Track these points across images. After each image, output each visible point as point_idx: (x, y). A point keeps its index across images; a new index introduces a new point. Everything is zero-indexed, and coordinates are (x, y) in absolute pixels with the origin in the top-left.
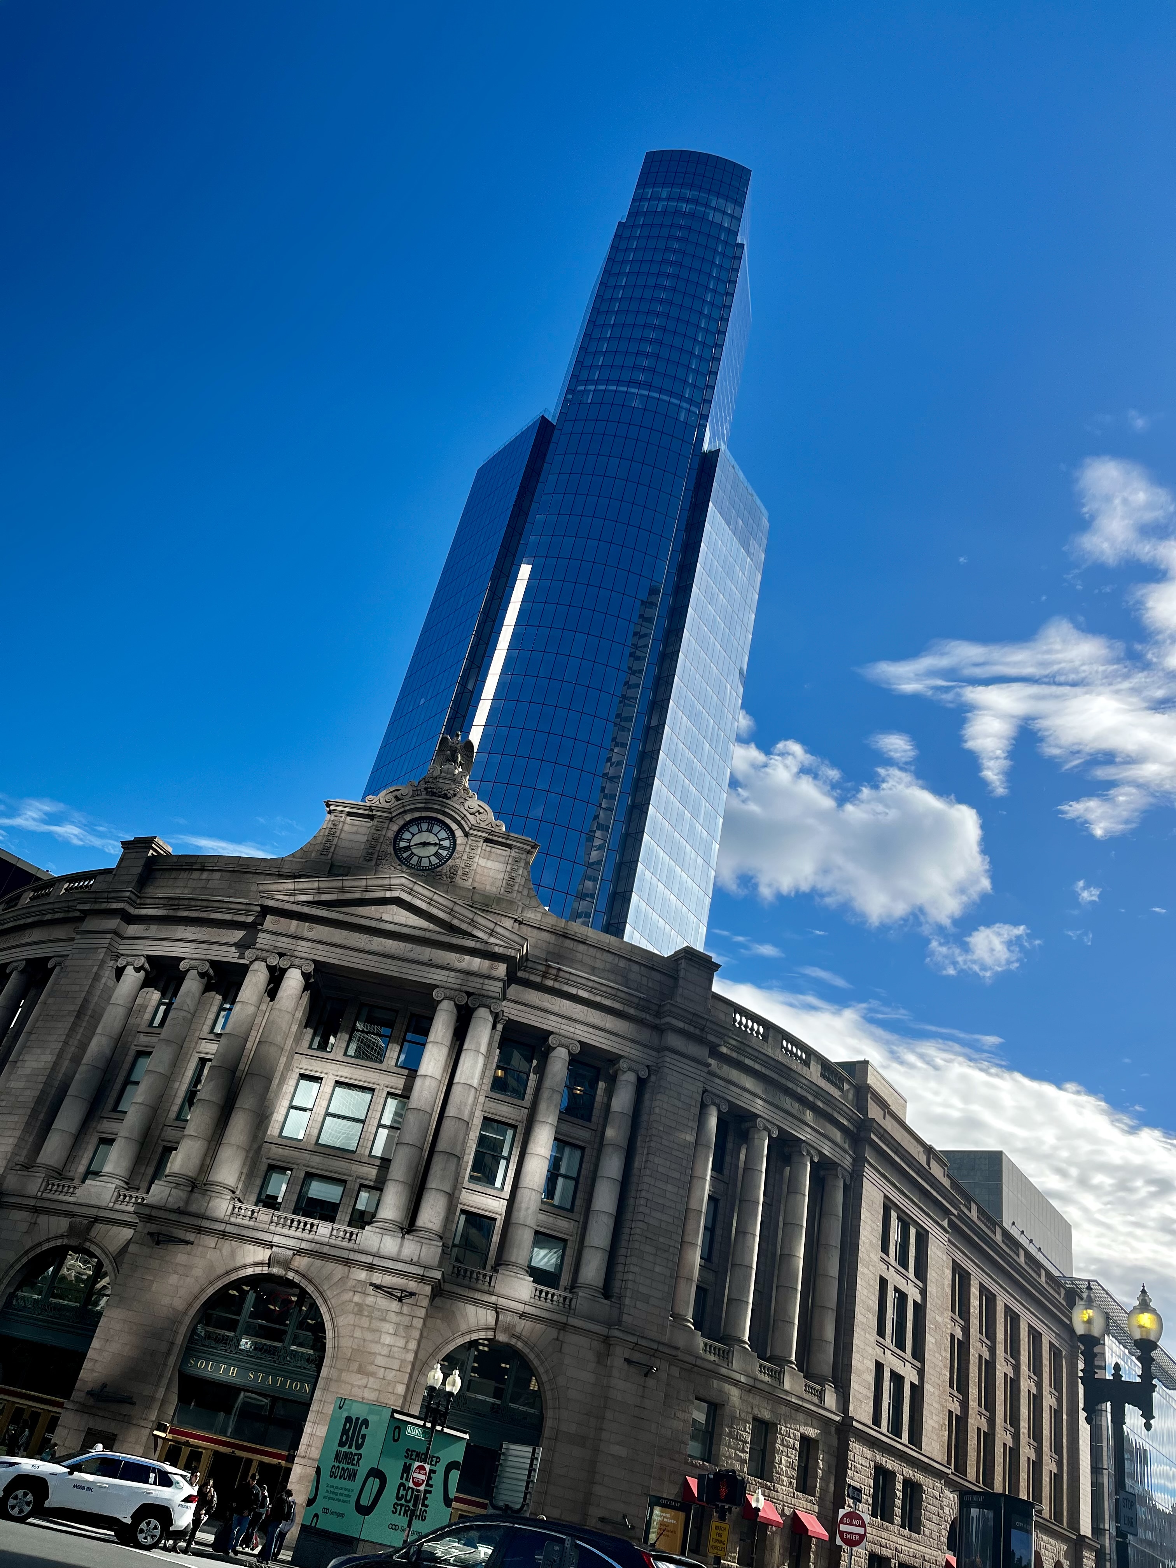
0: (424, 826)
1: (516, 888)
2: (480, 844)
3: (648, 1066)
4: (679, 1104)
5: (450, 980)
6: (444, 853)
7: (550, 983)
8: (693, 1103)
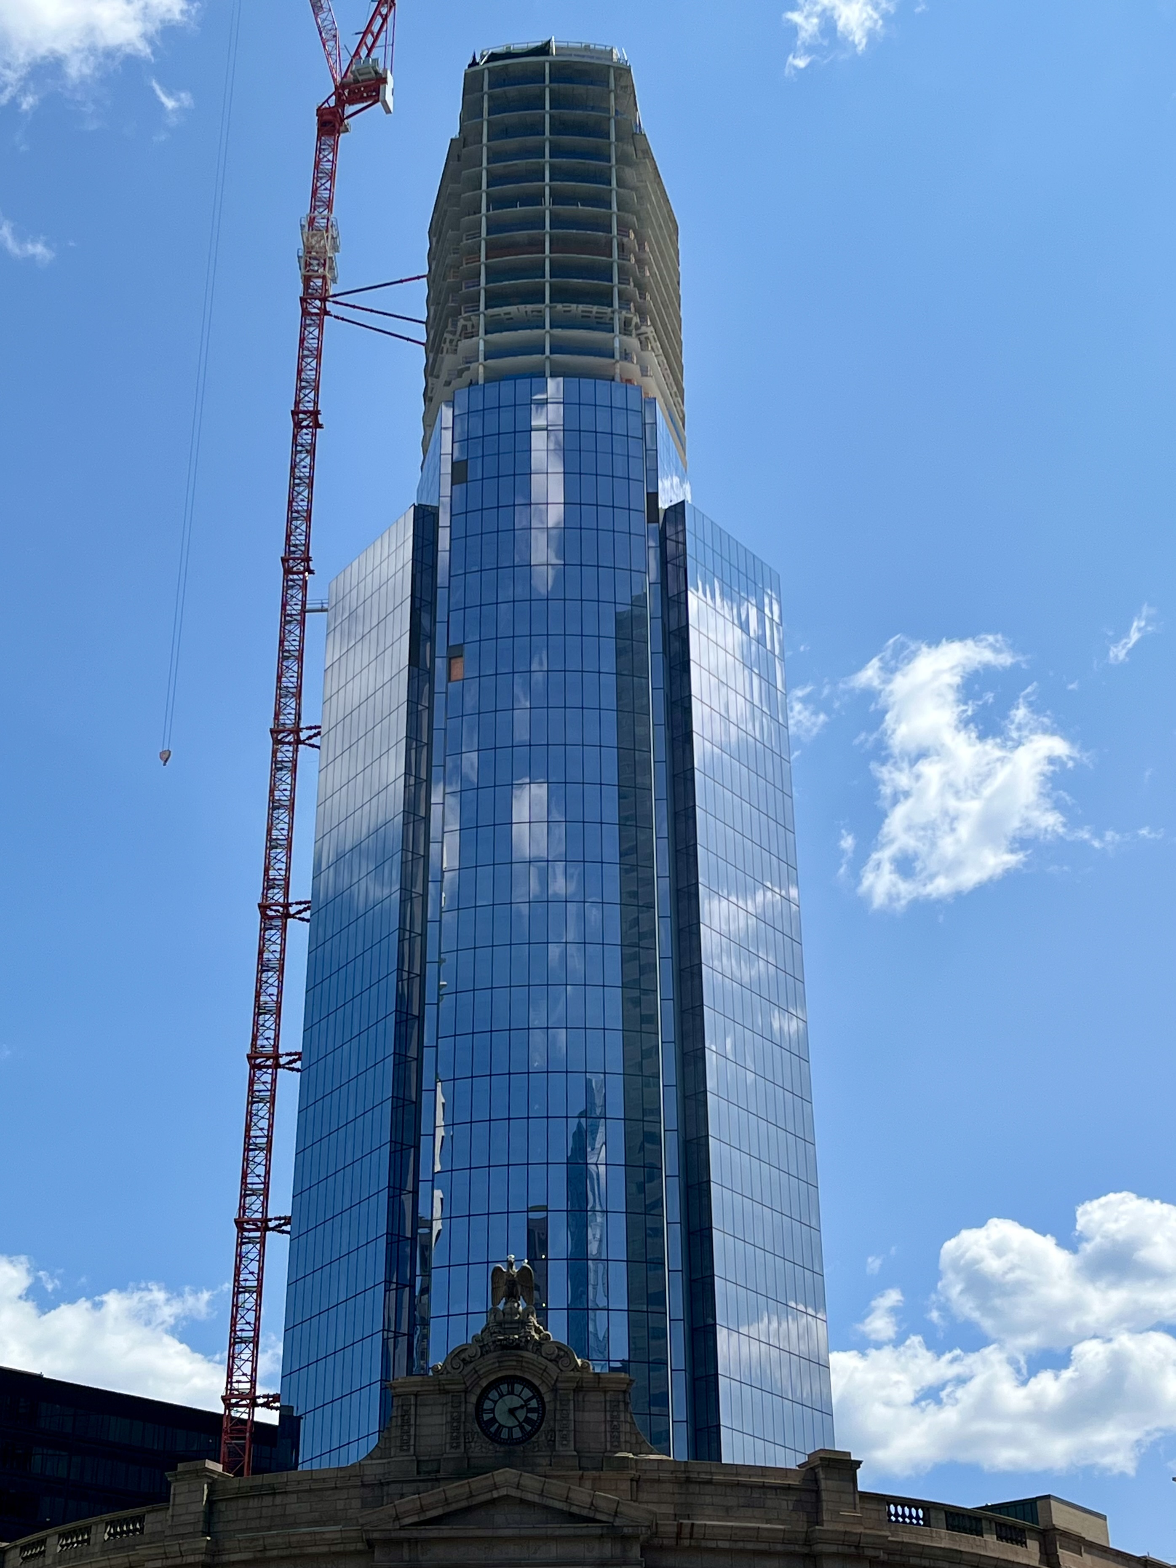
0: (504, 1388)
1: (622, 1440)
6: (534, 1416)
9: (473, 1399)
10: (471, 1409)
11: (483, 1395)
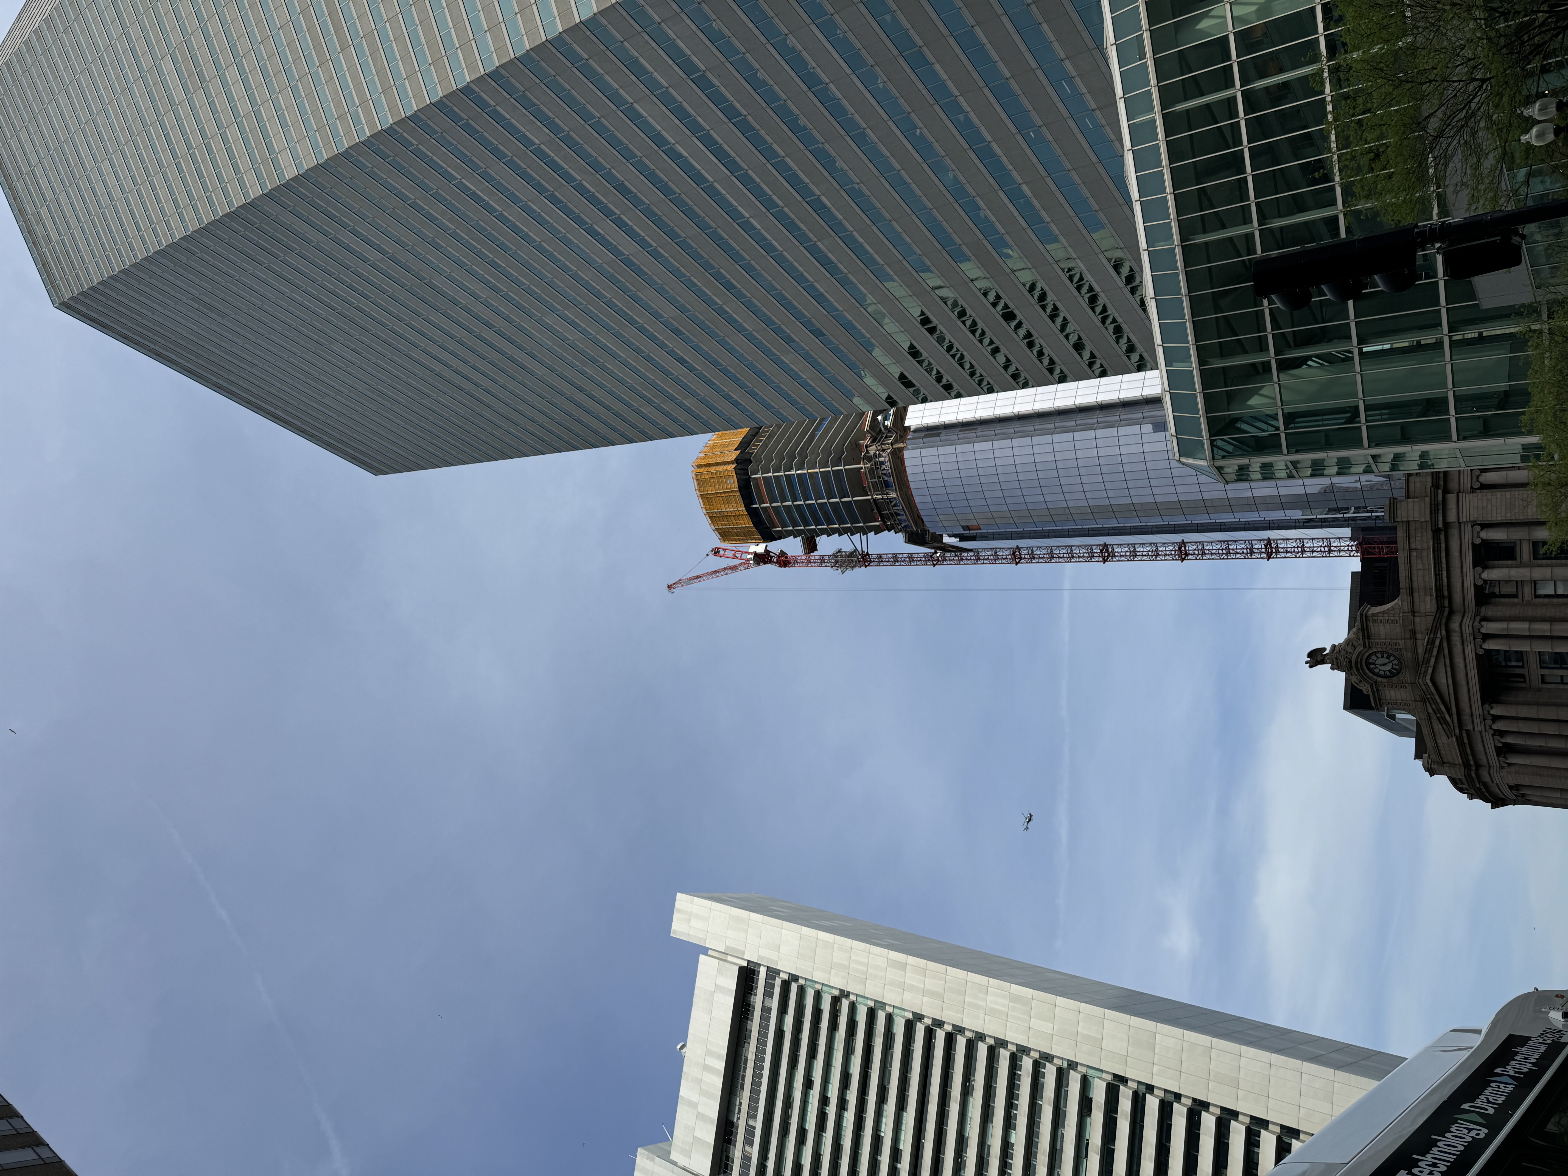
0: (1372, 666)
1: (1392, 618)
2: (1373, 641)
3: (1472, 526)
4: (1489, 506)
5: (1469, 647)
6: (1385, 655)
7: (1446, 593)
8: (1485, 498)
9: (1380, 679)
10: (1385, 680)
11: (1378, 675)
